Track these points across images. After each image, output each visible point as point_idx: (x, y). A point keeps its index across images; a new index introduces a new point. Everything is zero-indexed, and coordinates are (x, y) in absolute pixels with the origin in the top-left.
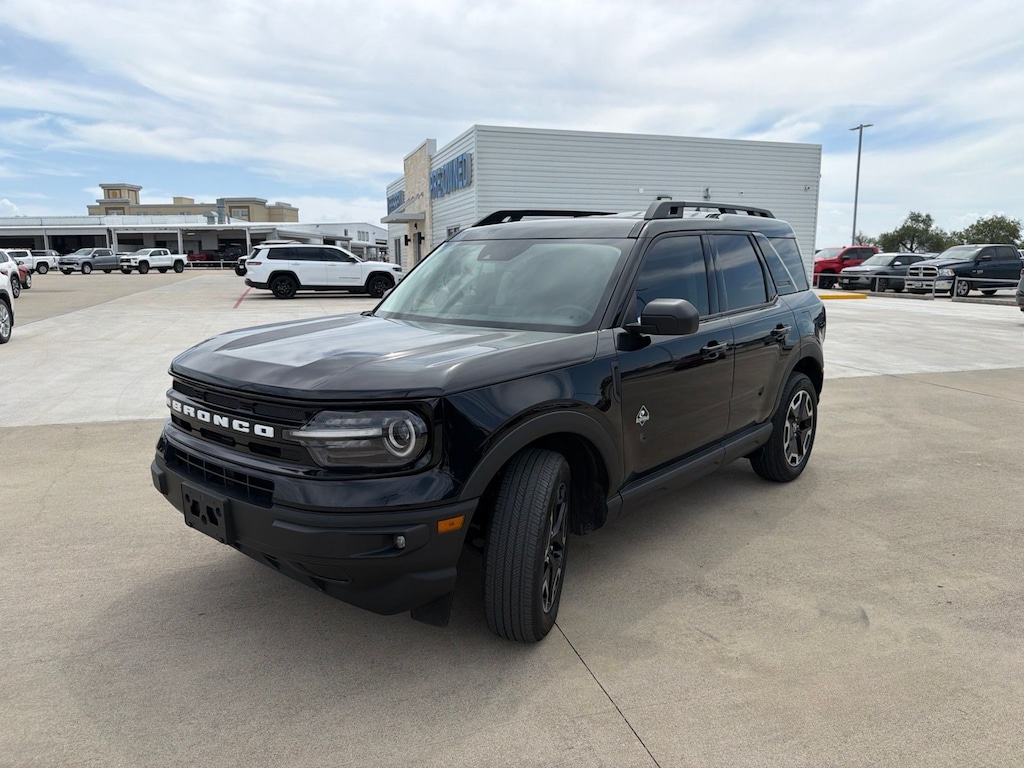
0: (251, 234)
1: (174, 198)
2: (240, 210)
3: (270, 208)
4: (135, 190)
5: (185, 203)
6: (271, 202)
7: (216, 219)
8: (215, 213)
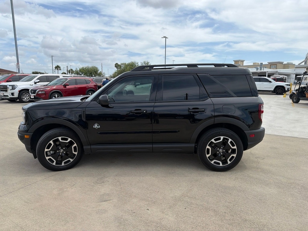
0: (268, 73)
1: (253, 63)
2: (274, 66)
3: (285, 65)
4: (243, 61)
5: (256, 64)
6: (285, 63)
7: (259, 69)
8: (259, 67)
